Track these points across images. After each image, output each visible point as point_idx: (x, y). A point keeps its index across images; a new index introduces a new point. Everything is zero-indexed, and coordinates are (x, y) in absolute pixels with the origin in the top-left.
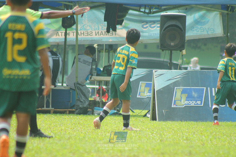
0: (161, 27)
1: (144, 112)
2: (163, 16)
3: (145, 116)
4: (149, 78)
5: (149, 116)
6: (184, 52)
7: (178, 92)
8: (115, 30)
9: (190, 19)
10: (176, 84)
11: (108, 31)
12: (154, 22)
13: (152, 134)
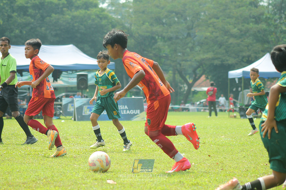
0: (77, 80)
1: (71, 117)
2: (78, 75)
3: (71, 119)
4: (72, 102)
5: (73, 119)
6: (88, 90)
7: (85, 108)
8: (57, 81)
9: (90, 76)
10: (84, 105)
11: (54, 81)
12: (74, 77)
13: (74, 127)
